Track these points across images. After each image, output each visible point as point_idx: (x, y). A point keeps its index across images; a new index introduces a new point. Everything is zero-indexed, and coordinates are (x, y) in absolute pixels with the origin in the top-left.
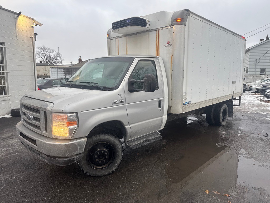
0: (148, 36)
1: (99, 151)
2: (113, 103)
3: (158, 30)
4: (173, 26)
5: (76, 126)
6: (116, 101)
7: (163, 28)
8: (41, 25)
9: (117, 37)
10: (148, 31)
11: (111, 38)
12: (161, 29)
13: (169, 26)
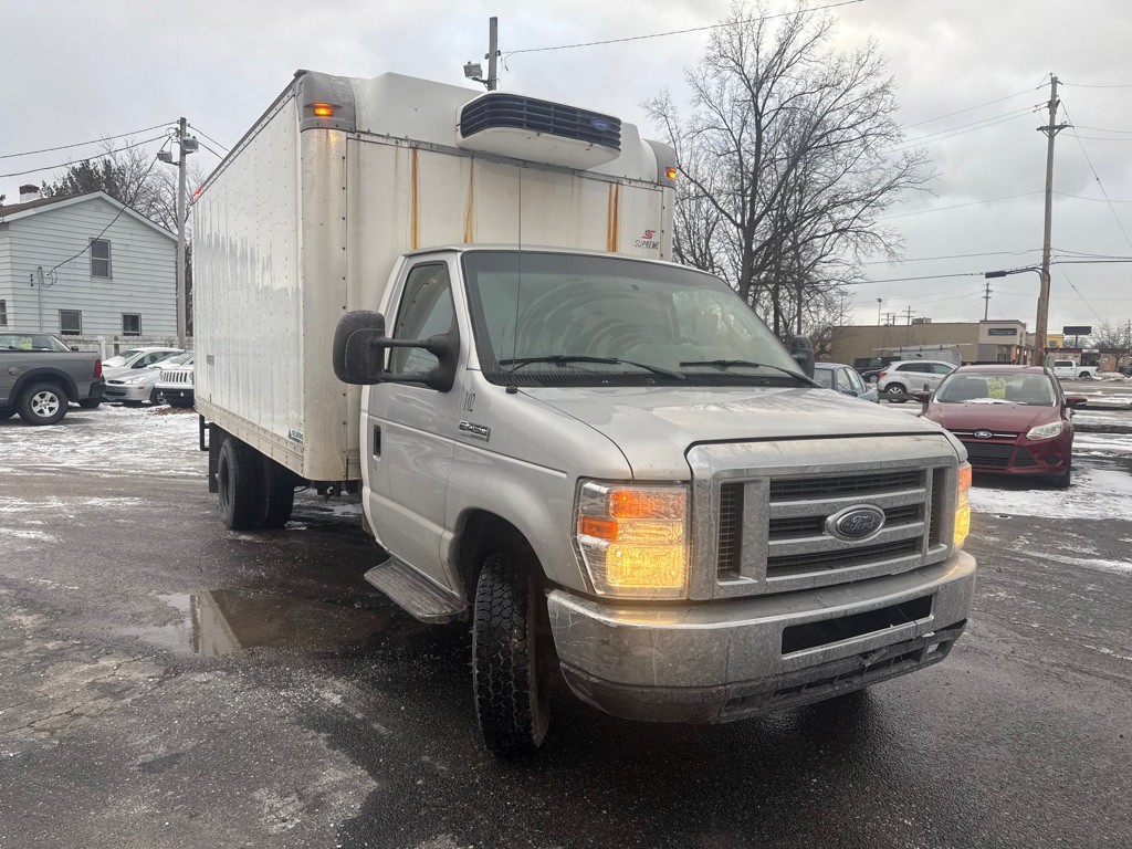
0: (576, 189)
3: (617, 183)
4: (663, 186)
7: (633, 183)
9: (406, 140)
10: (577, 172)
11: (365, 133)
12: (625, 182)
13: (652, 182)
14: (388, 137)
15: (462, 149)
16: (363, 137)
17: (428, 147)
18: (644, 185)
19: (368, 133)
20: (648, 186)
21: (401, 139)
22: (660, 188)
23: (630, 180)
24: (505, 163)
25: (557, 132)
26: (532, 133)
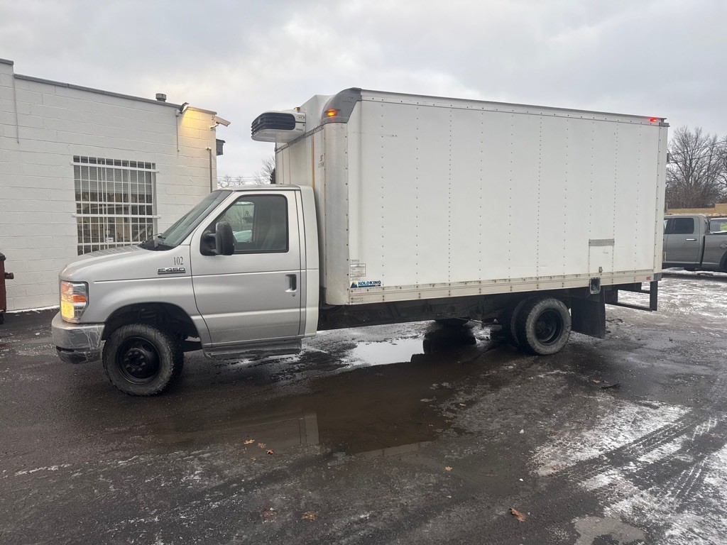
0: (305, 145)
1: (132, 352)
2: (161, 272)
4: (323, 125)
5: (84, 304)
6: (166, 269)
7: (316, 130)
8: (227, 124)
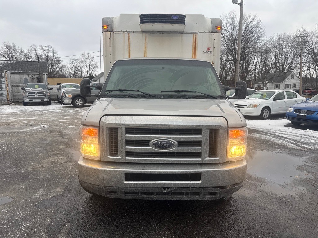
0: (180, 38)
3: (196, 34)
4: (214, 33)
7: (202, 33)
9: (126, 31)
10: (181, 33)
11: (115, 31)
12: (199, 33)
13: (210, 32)
14: (121, 31)
15: (143, 31)
16: (115, 32)
17: (132, 32)
18: (206, 33)
19: (116, 31)
20: (208, 33)
21: (125, 31)
22: (213, 33)
23: (201, 32)
24: (156, 33)
25: (160, 22)
26: (151, 24)
